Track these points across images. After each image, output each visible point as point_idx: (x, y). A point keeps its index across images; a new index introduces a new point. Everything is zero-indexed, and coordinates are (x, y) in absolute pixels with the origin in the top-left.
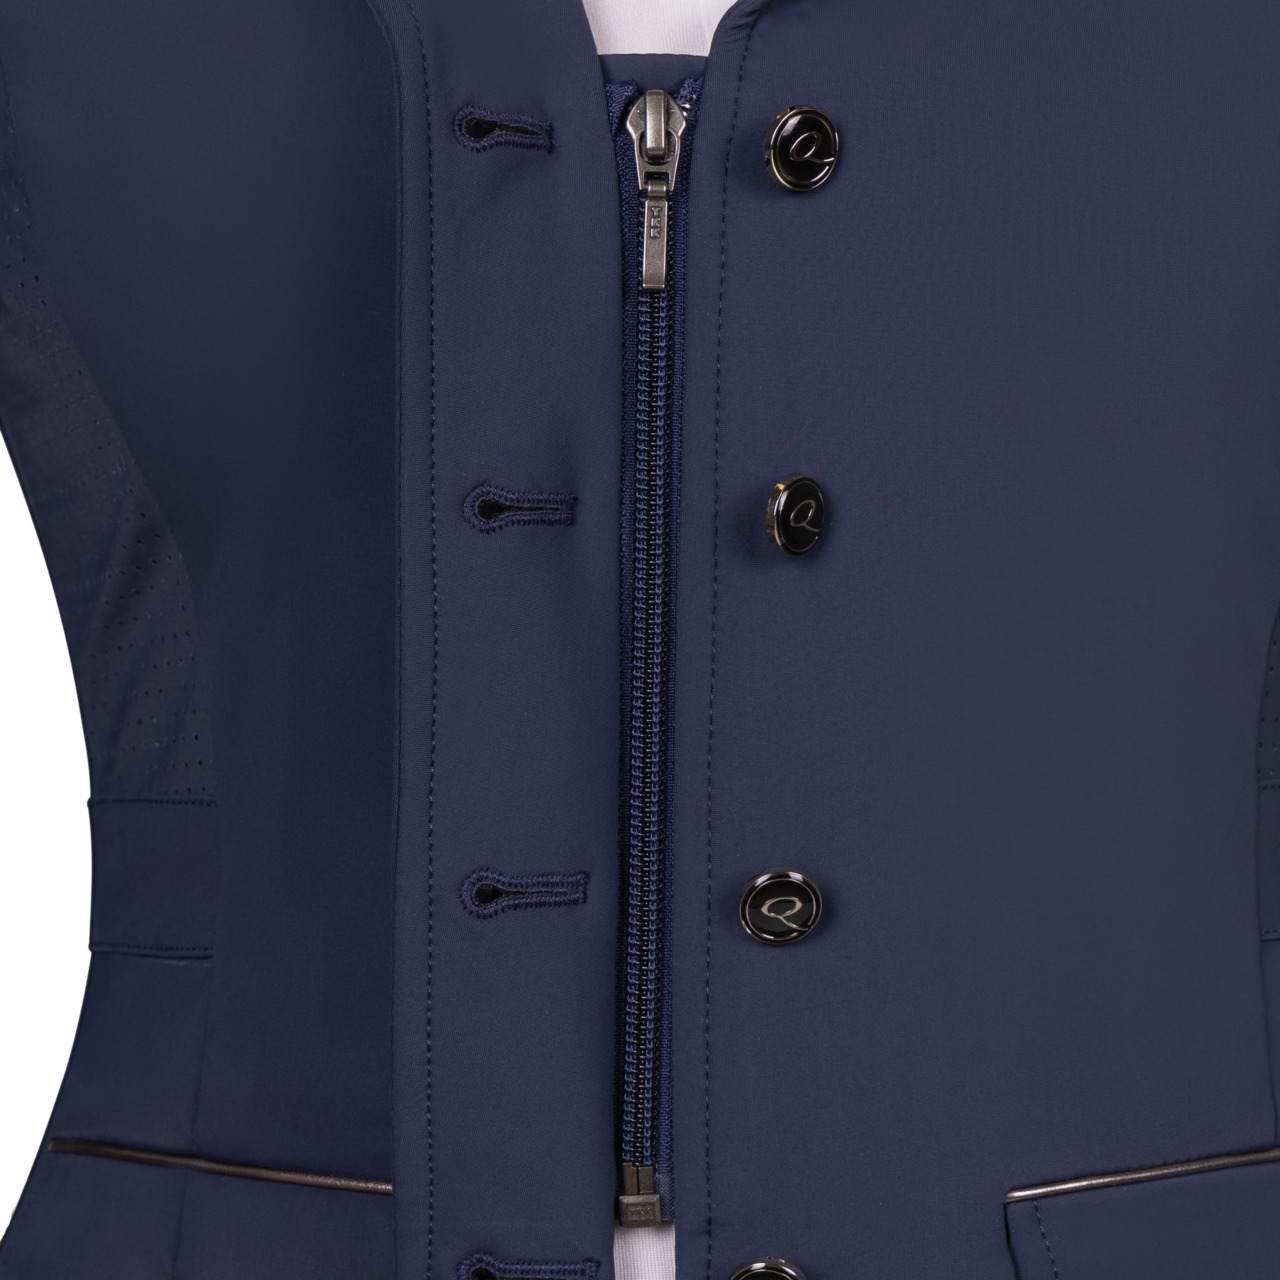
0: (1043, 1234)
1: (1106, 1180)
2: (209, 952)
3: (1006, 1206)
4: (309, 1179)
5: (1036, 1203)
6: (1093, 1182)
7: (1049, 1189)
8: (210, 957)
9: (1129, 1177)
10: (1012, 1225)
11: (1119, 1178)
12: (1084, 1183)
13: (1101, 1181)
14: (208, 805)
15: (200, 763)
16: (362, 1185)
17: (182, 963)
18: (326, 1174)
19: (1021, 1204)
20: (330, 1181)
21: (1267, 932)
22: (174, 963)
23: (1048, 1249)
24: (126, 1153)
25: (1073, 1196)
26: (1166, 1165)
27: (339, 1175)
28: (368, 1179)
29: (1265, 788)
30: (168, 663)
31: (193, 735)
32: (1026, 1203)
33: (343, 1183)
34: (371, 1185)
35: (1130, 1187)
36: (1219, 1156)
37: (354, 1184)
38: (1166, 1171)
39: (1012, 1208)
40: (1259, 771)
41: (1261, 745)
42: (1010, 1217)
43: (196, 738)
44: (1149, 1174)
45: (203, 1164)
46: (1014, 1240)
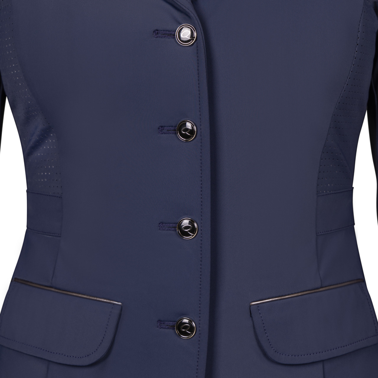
0: (260, 313)
1: (276, 299)
2: (59, 235)
3: (250, 306)
4: (80, 295)
5: (258, 305)
6: (273, 299)
7: (261, 302)
8: (60, 236)
9: (283, 298)
10: (252, 311)
11: (280, 298)
12: (271, 300)
13: (275, 299)
14: (59, 197)
15: (57, 187)
16: (93, 298)
17: (51, 237)
18: (84, 295)
19: (254, 306)
20: (85, 296)
21: (318, 233)
22: (48, 236)
23: (261, 317)
24: (34, 285)
25: (268, 303)
26: (292, 294)
27: (87, 295)
28: (94, 297)
29: (319, 196)
30: (49, 160)
31: (56, 180)
32: (255, 305)
33: (88, 297)
34: (95, 298)
35: (283, 300)
36: (306, 291)
37: (91, 298)
38: (292, 296)
39: (251, 307)
40: (317, 192)
41: (318, 185)
42: (251, 309)
43: (57, 180)
44: (288, 297)
45: (53, 290)
46: (252, 315)
